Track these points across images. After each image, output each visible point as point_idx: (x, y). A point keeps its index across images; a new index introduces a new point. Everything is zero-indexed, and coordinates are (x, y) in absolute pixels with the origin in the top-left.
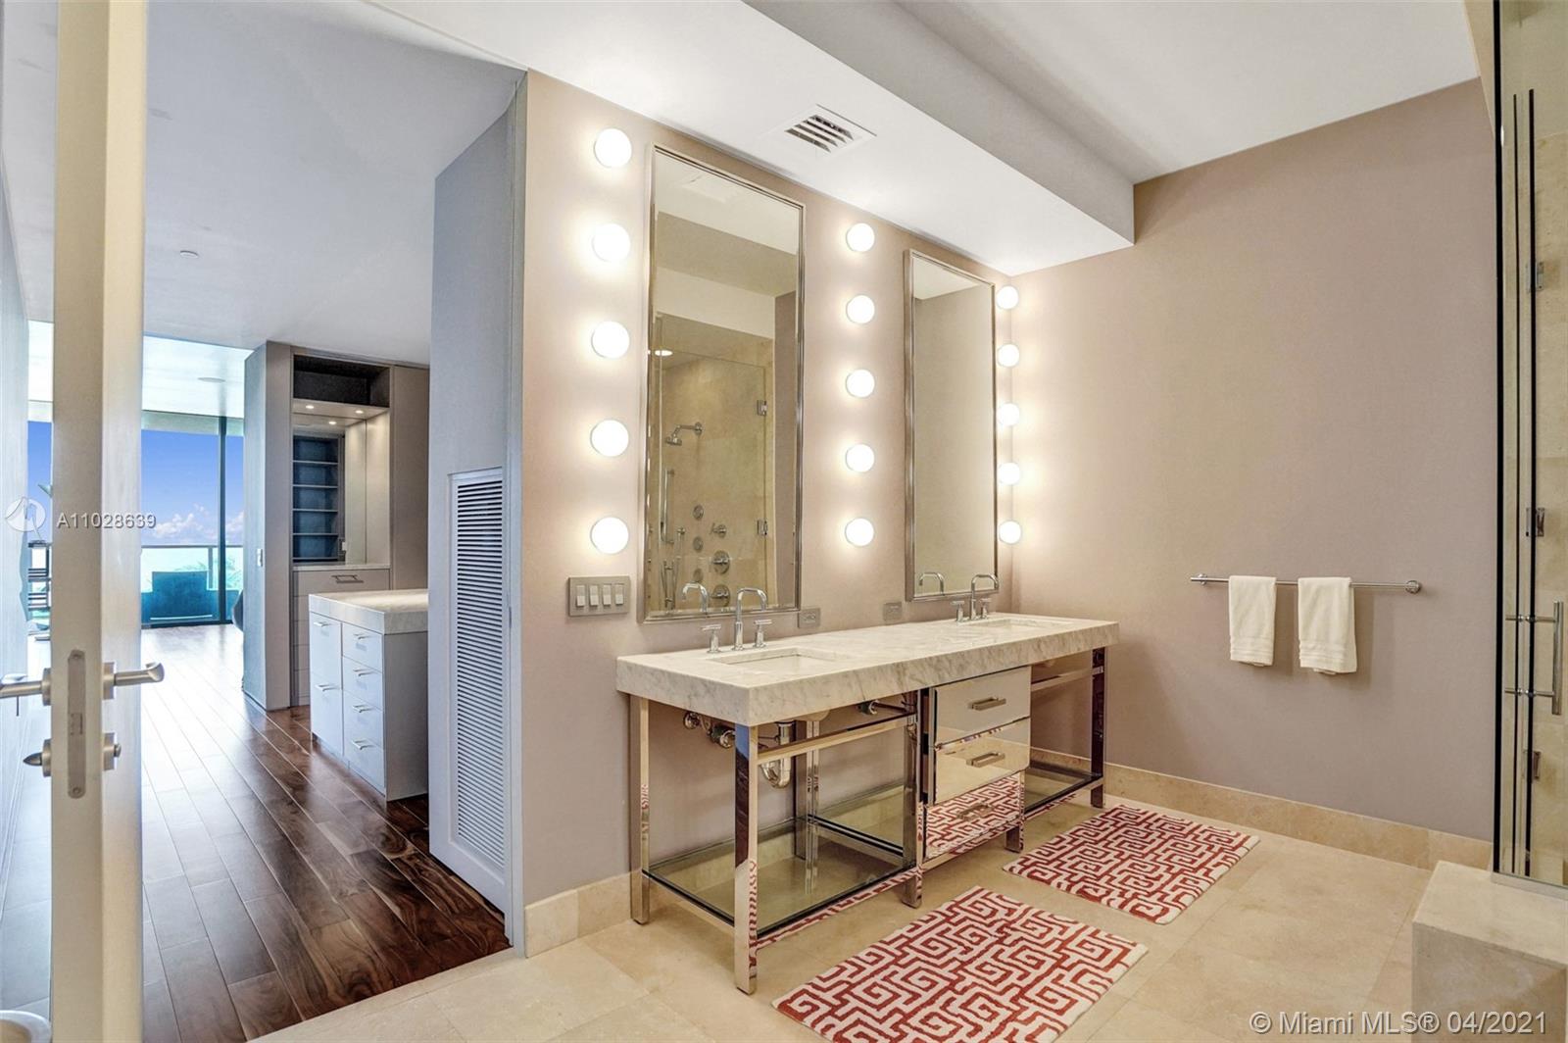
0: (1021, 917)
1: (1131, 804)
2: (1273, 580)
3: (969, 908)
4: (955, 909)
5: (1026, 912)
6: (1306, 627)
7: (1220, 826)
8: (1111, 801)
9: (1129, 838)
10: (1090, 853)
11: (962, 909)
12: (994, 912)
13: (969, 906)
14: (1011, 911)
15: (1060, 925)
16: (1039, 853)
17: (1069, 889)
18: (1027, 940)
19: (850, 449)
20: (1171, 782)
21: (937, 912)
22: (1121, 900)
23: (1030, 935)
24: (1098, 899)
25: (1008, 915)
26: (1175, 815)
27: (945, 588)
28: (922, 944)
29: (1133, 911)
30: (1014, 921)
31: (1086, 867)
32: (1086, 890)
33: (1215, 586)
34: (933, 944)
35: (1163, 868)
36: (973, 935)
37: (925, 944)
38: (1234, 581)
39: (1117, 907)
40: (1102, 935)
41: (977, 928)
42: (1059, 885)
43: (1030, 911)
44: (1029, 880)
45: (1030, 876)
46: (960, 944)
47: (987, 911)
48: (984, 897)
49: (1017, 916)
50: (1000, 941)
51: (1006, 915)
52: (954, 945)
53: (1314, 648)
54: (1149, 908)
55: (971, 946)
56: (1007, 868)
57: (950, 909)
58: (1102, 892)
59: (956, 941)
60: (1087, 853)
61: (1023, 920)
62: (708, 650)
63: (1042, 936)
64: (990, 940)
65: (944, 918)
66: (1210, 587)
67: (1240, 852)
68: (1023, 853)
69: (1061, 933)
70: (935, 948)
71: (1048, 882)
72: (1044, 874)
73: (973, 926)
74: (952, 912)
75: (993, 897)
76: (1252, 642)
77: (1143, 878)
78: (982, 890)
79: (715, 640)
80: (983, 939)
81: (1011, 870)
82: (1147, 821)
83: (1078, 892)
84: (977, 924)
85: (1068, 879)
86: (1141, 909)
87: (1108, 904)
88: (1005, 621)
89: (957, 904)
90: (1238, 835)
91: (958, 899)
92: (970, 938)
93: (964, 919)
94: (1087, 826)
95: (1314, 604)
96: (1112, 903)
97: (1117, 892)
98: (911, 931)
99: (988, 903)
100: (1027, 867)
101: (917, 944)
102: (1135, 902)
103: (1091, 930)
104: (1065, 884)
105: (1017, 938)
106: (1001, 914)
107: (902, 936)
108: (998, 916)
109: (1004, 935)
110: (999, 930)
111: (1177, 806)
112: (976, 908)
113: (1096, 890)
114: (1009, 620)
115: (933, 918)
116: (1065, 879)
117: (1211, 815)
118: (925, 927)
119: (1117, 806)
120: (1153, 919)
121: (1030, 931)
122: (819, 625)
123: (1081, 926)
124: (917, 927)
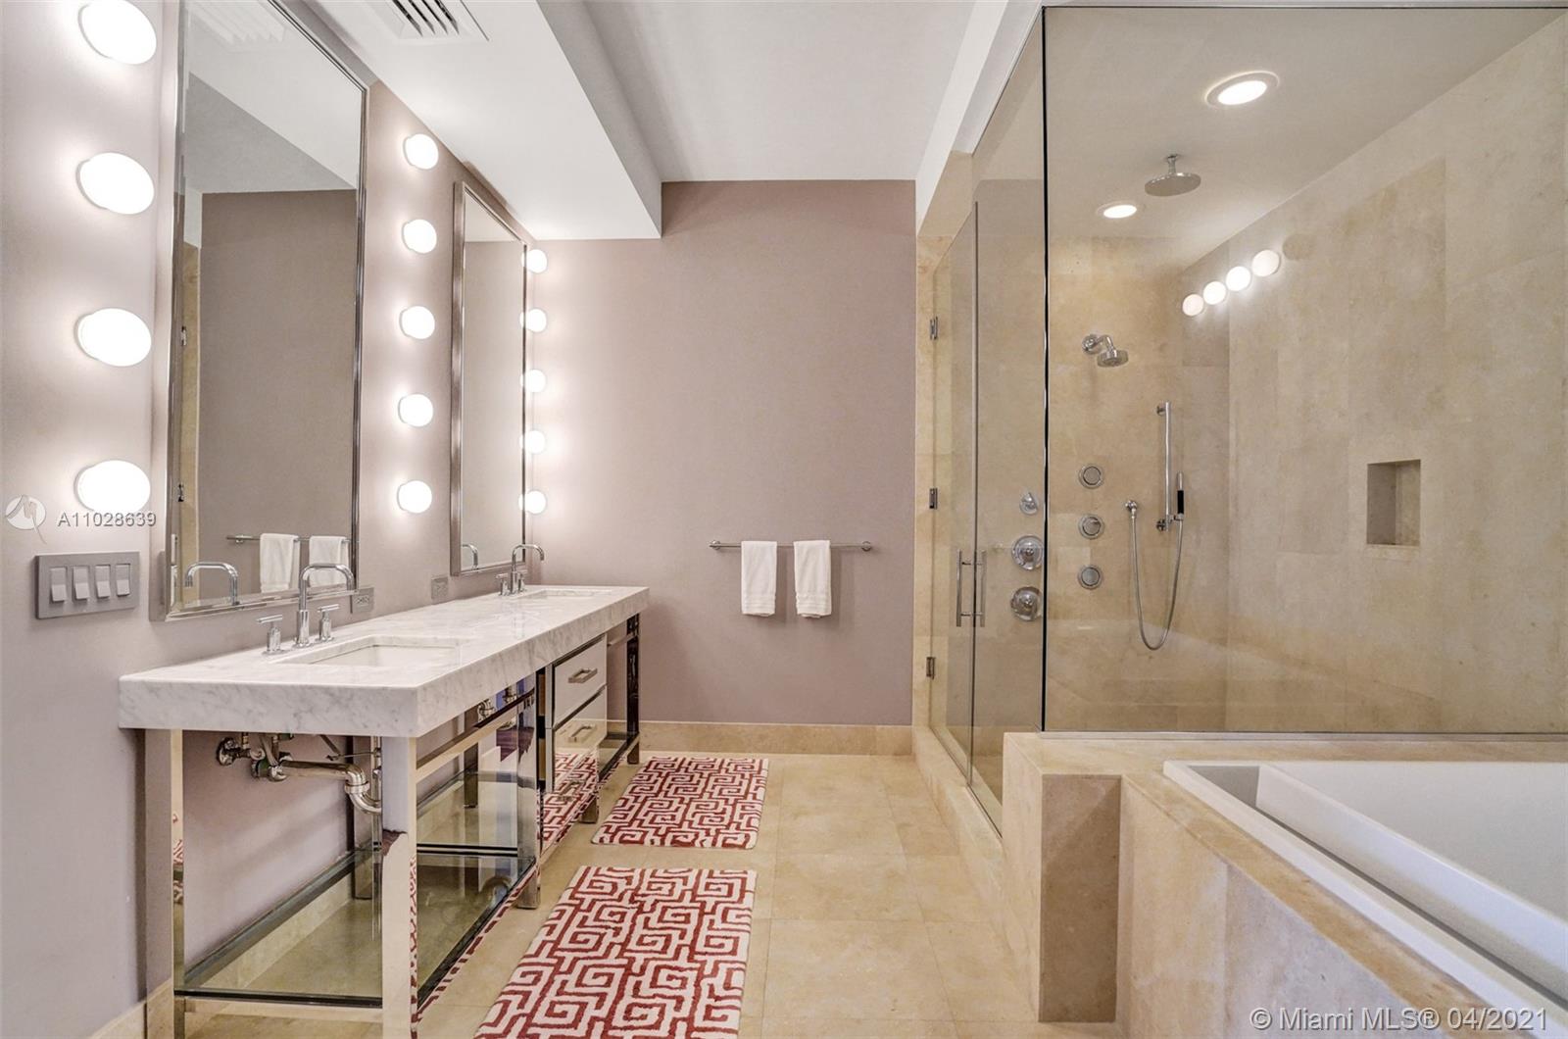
0: (641, 881)
1: (661, 755)
2: (775, 544)
3: (590, 890)
4: (577, 895)
5: (642, 875)
6: (801, 579)
7: (739, 757)
8: (645, 756)
9: (679, 782)
10: (658, 806)
11: (583, 893)
12: (615, 886)
13: (588, 887)
14: (629, 880)
15: (680, 877)
16: (614, 818)
17: (662, 843)
18: (662, 901)
19: (402, 399)
20: (691, 727)
21: (564, 904)
22: (710, 840)
23: (660, 895)
24: (691, 844)
25: (629, 883)
26: (700, 756)
27: (479, 561)
28: (570, 942)
29: (725, 845)
30: (638, 888)
31: (663, 819)
32: (678, 839)
33: (728, 550)
34: (581, 938)
35: (722, 802)
36: (612, 914)
37: (573, 940)
38: (745, 545)
39: (710, 845)
40: (717, 873)
41: (611, 906)
42: (652, 842)
43: (646, 873)
44: (622, 845)
45: (621, 841)
46: (607, 927)
47: (608, 888)
48: (596, 875)
49: (637, 883)
50: (640, 911)
51: (627, 884)
52: (602, 931)
53: (807, 598)
54: (735, 839)
55: (619, 925)
56: (596, 840)
57: (572, 897)
58: (691, 837)
59: (601, 927)
60: (655, 806)
61: (645, 885)
62: (265, 649)
63: (671, 892)
64: (631, 913)
65: (573, 908)
66: (722, 552)
67: (764, 773)
68: (600, 822)
69: (685, 884)
70: (586, 941)
71: (641, 842)
72: (633, 836)
73: (606, 906)
74: (577, 899)
75: (603, 871)
76: (759, 598)
77: (713, 815)
78: (589, 868)
79: (276, 636)
80: (623, 914)
81: (601, 840)
82: (679, 767)
83: (672, 843)
84: (608, 903)
85: (656, 834)
86: (729, 841)
87: (702, 845)
88: (541, 593)
89: (576, 889)
90: (754, 761)
91: (574, 884)
92: (611, 919)
93: (593, 902)
94: (639, 783)
95: (805, 564)
96: (704, 843)
97: (702, 834)
98: (549, 933)
99: (603, 878)
100: (614, 834)
101: (565, 943)
102: (721, 838)
103: (705, 873)
104: (657, 840)
105: (652, 902)
106: (622, 886)
107: (544, 943)
108: (621, 889)
109: (638, 904)
110: (632, 901)
111: (697, 748)
112: (596, 887)
113: (686, 837)
114: (545, 592)
115: (563, 912)
116: (654, 835)
117: (725, 750)
118: (561, 924)
119: (650, 759)
120: (743, 846)
121: (658, 892)
122: (372, 608)
123: (695, 872)
124: (553, 927)
